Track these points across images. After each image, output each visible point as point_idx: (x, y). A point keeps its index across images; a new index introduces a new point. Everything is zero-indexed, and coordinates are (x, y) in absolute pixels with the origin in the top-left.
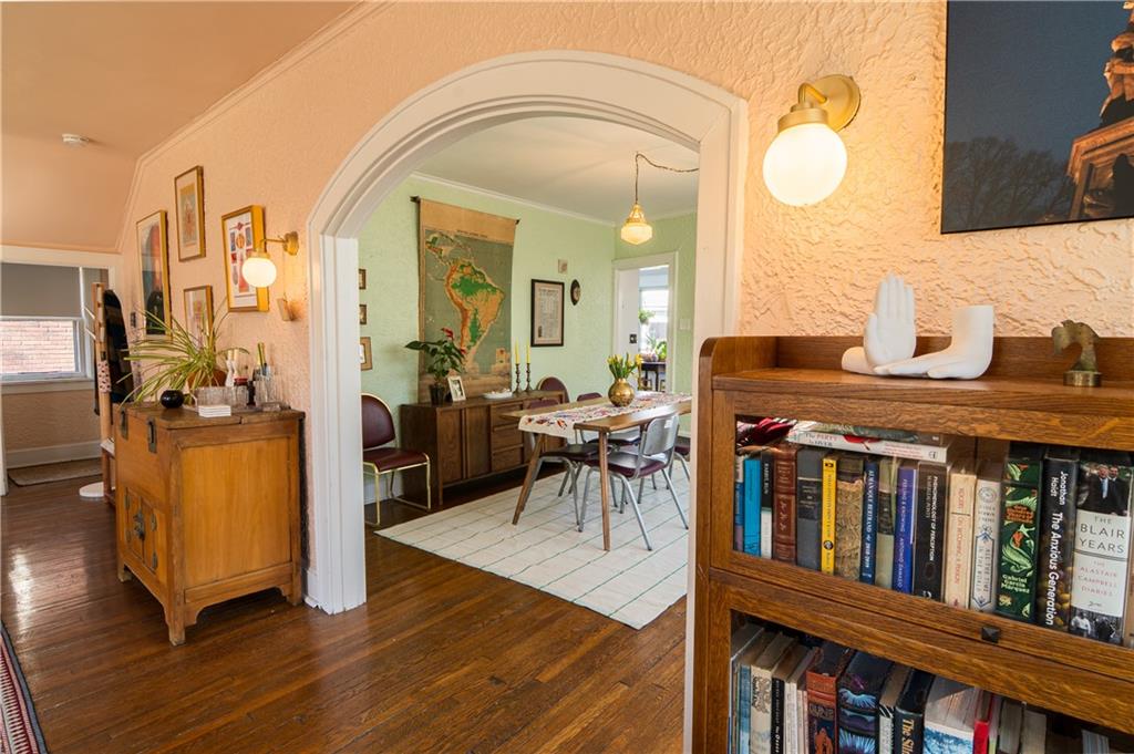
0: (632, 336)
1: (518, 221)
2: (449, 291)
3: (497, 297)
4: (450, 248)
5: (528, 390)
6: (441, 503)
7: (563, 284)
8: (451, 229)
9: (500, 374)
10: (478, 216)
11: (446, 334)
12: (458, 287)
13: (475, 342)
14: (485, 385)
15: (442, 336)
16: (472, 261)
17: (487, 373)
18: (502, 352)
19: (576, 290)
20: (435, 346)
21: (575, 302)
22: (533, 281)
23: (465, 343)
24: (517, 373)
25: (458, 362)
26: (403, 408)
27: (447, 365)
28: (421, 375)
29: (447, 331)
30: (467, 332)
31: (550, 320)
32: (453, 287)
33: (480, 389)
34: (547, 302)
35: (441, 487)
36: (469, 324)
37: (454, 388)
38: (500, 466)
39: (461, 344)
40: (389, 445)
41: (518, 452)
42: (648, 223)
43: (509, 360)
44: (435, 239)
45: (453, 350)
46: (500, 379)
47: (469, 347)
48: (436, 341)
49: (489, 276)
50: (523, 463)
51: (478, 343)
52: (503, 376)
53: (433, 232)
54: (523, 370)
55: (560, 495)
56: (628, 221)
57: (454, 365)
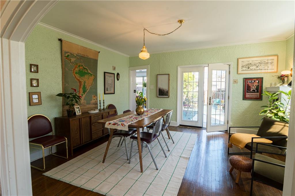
0: (134, 90)
1: (99, 52)
2: (74, 74)
3: (93, 77)
4: (75, 59)
5: (104, 109)
6: (72, 155)
7: (114, 74)
8: (75, 52)
9: (94, 104)
10: (85, 49)
11: (73, 90)
12: (78, 73)
13: (85, 93)
14: (88, 108)
15: (72, 91)
16: (83, 64)
17: (89, 104)
18: (94, 96)
19: (118, 76)
20: (69, 95)
21: (118, 80)
22: (105, 73)
23: (81, 94)
24: (100, 103)
25: (78, 100)
26: (56, 119)
27: (74, 102)
28: (63, 106)
29: (74, 89)
30: (81, 90)
31: (111, 86)
32: (75, 73)
33: (87, 110)
34: (109, 79)
35: (72, 149)
36: (82, 87)
37: (77, 110)
38: (95, 137)
39: (79, 94)
40: (50, 134)
41: (101, 131)
42: (148, 52)
43: (97, 99)
44: (68, 55)
45: (76, 96)
46: (94, 106)
47: (82, 95)
48: (69, 93)
49: (89, 70)
50: (103, 135)
51: (86, 93)
52: (95, 105)
53: (68, 53)
54: (102, 102)
55: (118, 146)
56: (141, 51)
57: (77, 102)
